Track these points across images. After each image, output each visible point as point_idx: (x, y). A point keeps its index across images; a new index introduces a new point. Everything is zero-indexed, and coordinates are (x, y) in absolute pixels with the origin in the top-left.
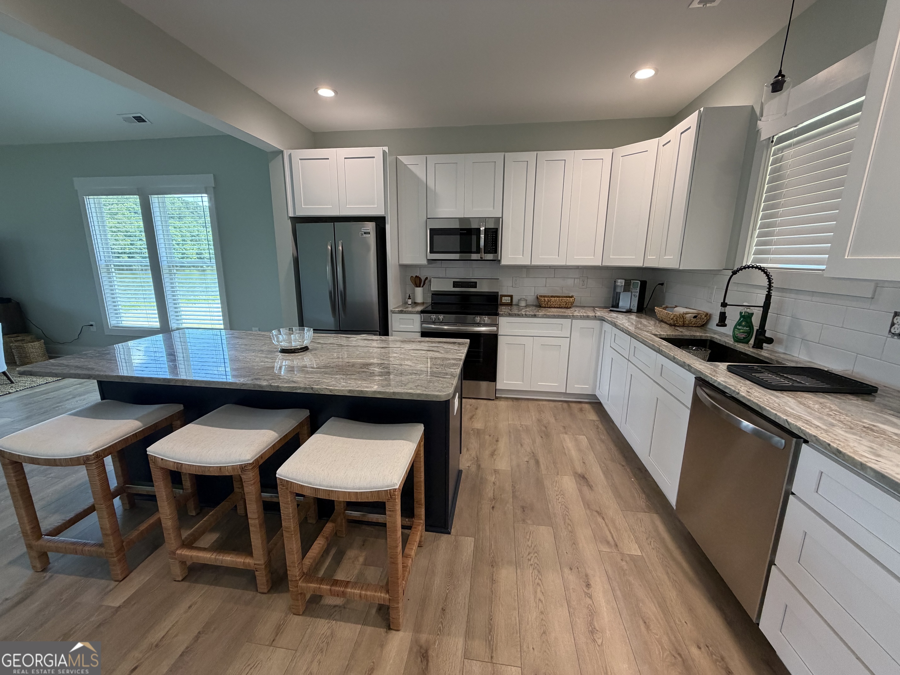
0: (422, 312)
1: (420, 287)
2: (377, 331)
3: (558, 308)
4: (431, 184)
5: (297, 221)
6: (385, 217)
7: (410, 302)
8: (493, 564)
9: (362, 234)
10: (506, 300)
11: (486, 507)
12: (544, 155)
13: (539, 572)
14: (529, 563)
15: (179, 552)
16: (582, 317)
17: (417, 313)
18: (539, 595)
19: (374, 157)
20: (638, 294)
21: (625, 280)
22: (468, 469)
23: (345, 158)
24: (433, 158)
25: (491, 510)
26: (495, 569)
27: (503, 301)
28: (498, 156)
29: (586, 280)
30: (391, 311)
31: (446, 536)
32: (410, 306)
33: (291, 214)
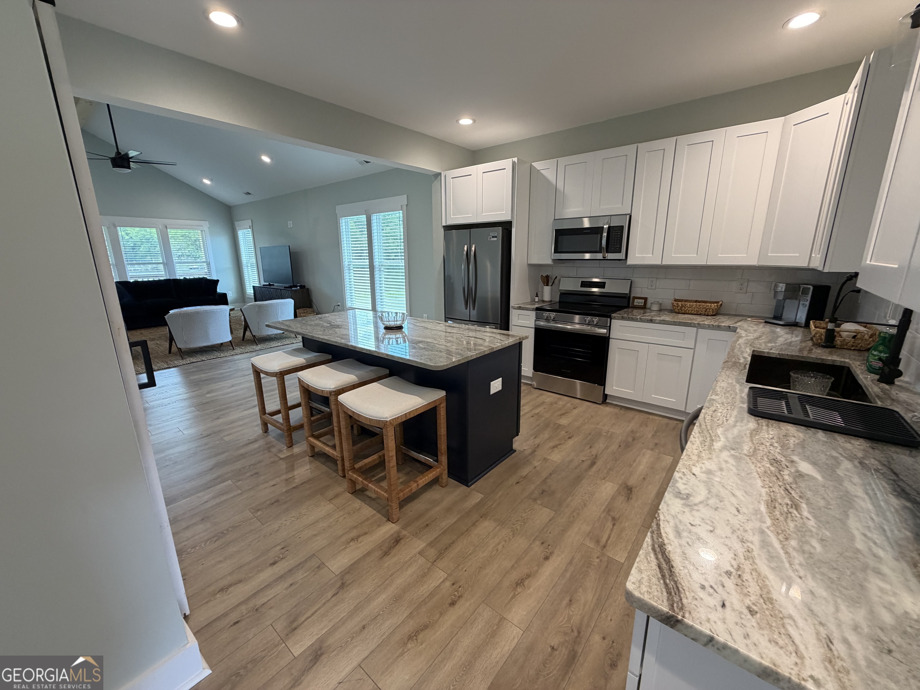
0: (537, 309)
1: (547, 285)
2: (498, 324)
3: (695, 314)
4: (560, 186)
5: (448, 228)
6: (511, 222)
7: (537, 299)
8: (484, 516)
9: (490, 238)
10: (639, 303)
11: (513, 480)
12: (684, 139)
13: (513, 534)
14: (512, 526)
15: (309, 438)
16: (711, 326)
17: (532, 310)
18: (500, 547)
19: (505, 169)
20: (808, 303)
21: (786, 284)
22: (523, 451)
23: (483, 173)
24: (563, 161)
25: (514, 484)
26: (481, 519)
27: (635, 304)
28: (630, 149)
29: (746, 284)
30: (512, 306)
31: (465, 487)
32: (537, 303)
33: (444, 224)
